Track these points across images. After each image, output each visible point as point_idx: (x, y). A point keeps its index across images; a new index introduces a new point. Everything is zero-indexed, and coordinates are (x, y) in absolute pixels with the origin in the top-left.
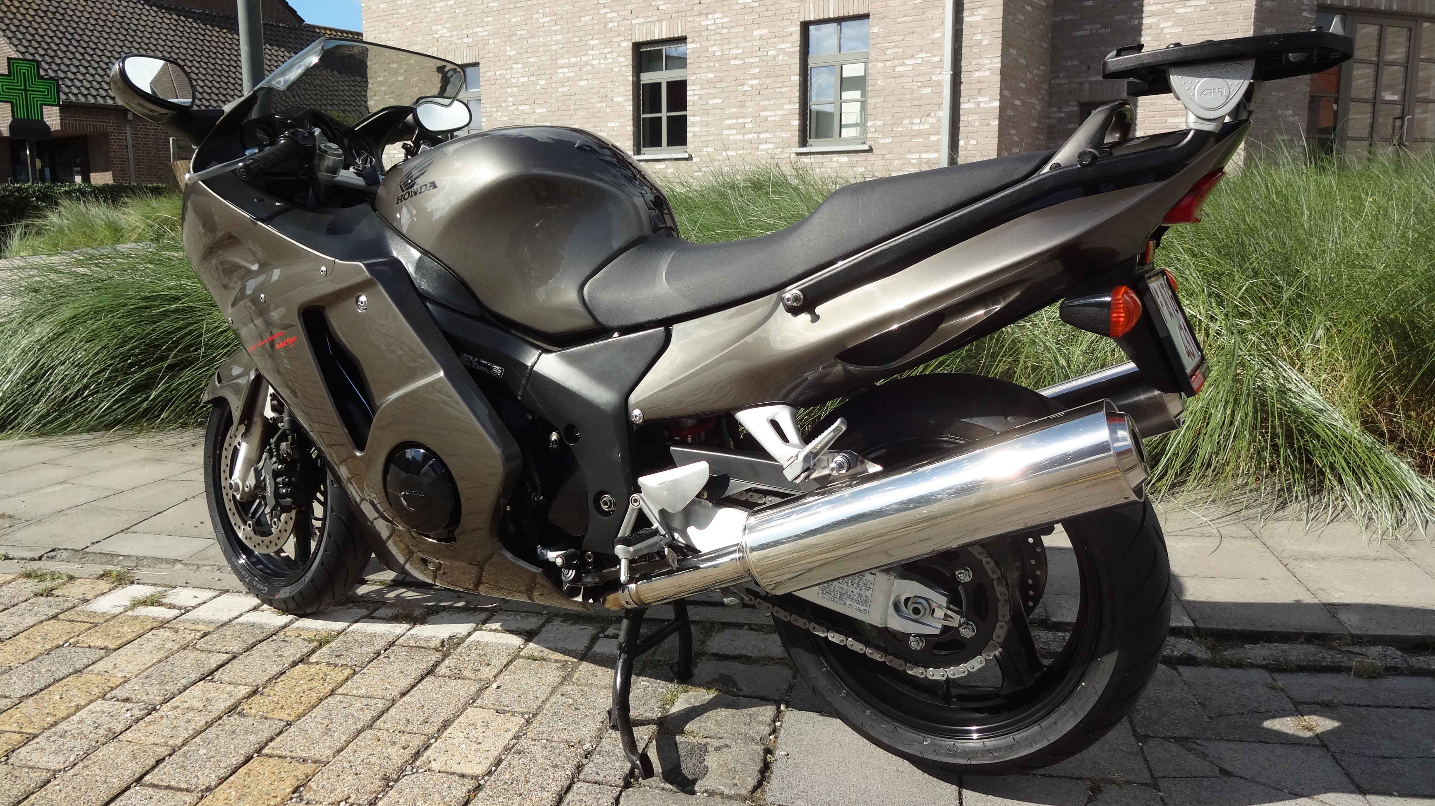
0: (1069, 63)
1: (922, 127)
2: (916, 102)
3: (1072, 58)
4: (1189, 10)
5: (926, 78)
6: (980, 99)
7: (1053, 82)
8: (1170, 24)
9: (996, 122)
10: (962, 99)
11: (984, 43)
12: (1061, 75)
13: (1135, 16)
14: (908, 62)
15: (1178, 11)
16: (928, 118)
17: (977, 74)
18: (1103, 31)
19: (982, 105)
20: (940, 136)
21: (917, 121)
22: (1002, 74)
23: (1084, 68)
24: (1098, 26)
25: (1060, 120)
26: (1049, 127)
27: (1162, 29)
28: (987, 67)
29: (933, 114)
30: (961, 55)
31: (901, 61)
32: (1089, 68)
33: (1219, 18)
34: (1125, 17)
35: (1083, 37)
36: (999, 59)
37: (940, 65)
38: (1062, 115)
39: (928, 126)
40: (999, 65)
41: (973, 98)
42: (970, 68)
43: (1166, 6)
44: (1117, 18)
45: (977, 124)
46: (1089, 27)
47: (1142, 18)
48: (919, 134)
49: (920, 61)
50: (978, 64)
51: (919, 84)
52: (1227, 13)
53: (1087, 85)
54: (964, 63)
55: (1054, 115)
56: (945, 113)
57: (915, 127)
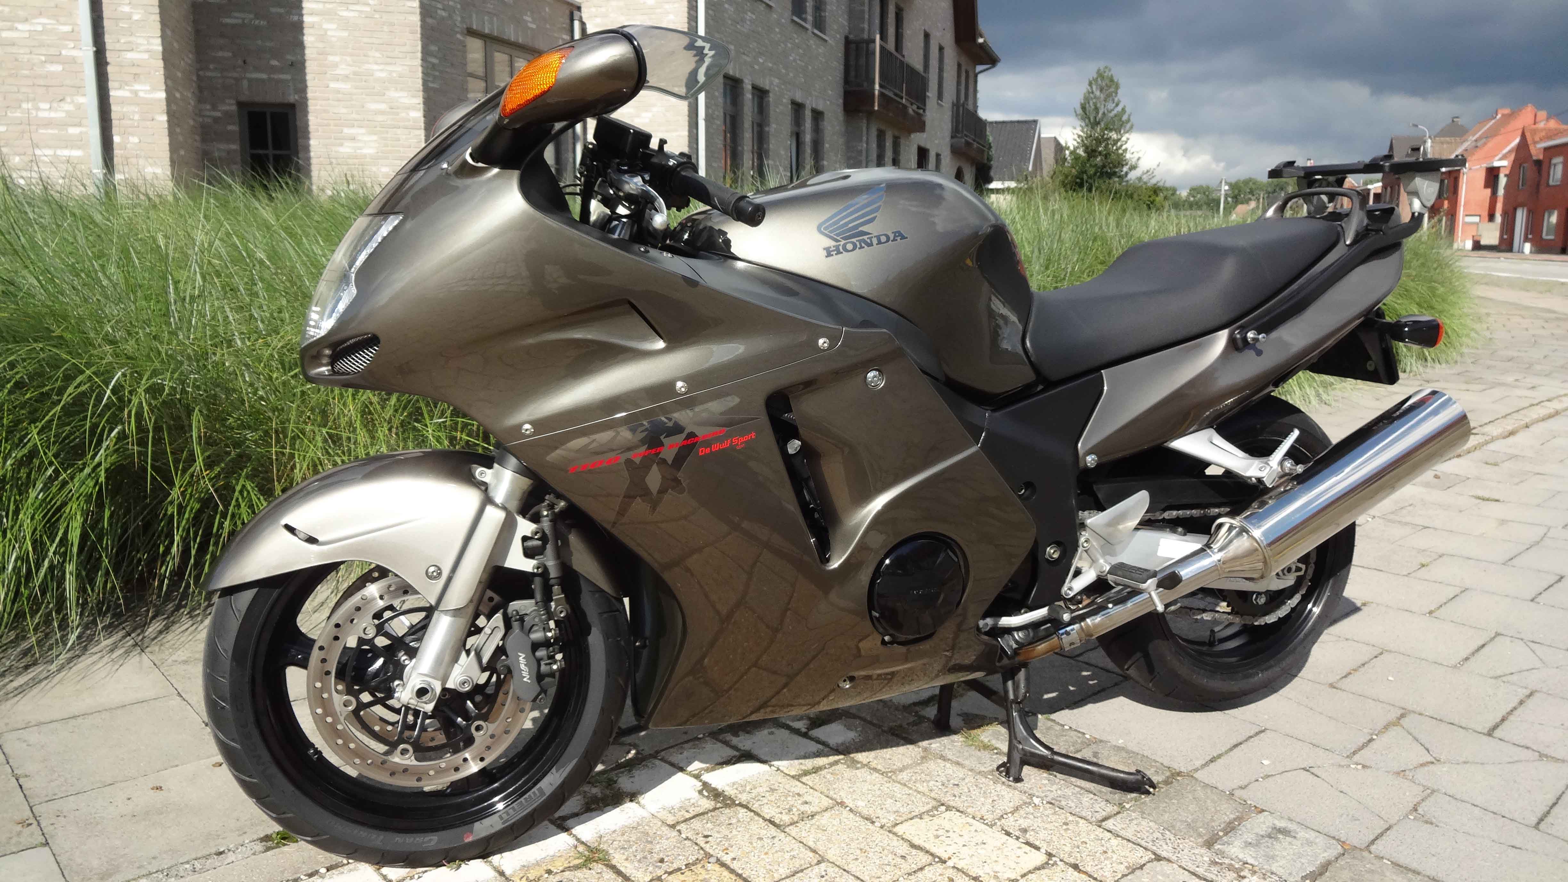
0: (220, 54)
1: (53, 115)
2: (42, 82)
3: (221, 49)
4: (352, 14)
5: (53, 51)
6: (137, 87)
7: (201, 73)
8: (334, 26)
9: (165, 118)
10: (111, 84)
11: (136, 17)
12: (211, 66)
13: (294, 11)
14: (20, 26)
15: (341, 13)
16: (62, 104)
17: (129, 55)
18: (257, 22)
19: (141, 94)
20: (84, 129)
21: (44, 106)
22: (165, 59)
23: (240, 62)
24: (252, 16)
25: (216, 120)
26: (203, 126)
27: (326, 30)
28: (142, 48)
29: (68, 99)
30: (103, 27)
31: (9, 24)
32: (245, 62)
33: (385, 27)
34: (282, 10)
35: (233, 26)
36: (159, 41)
37: (73, 35)
38: (219, 114)
39: (63, 115)
40: (160, 48)
41: (127, 84)
42: (118, 46)
43: (328, 6)
44: (273, 10)
45: (137, 117)
46: (242, 15)
47: (302, 15)
48: (48, 123)
49: (40, 28)
50: (129, 42)
51: (43, 58)
52: (392, 24)
53: (245, 83)
54: (108, 39)
55: (208, 113)
56: (90, 99)
57: (42, 114)
